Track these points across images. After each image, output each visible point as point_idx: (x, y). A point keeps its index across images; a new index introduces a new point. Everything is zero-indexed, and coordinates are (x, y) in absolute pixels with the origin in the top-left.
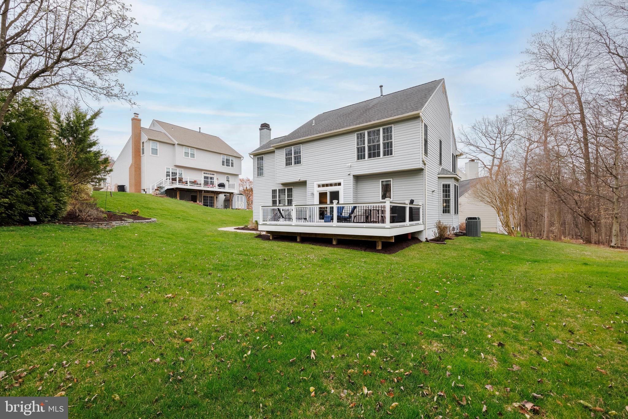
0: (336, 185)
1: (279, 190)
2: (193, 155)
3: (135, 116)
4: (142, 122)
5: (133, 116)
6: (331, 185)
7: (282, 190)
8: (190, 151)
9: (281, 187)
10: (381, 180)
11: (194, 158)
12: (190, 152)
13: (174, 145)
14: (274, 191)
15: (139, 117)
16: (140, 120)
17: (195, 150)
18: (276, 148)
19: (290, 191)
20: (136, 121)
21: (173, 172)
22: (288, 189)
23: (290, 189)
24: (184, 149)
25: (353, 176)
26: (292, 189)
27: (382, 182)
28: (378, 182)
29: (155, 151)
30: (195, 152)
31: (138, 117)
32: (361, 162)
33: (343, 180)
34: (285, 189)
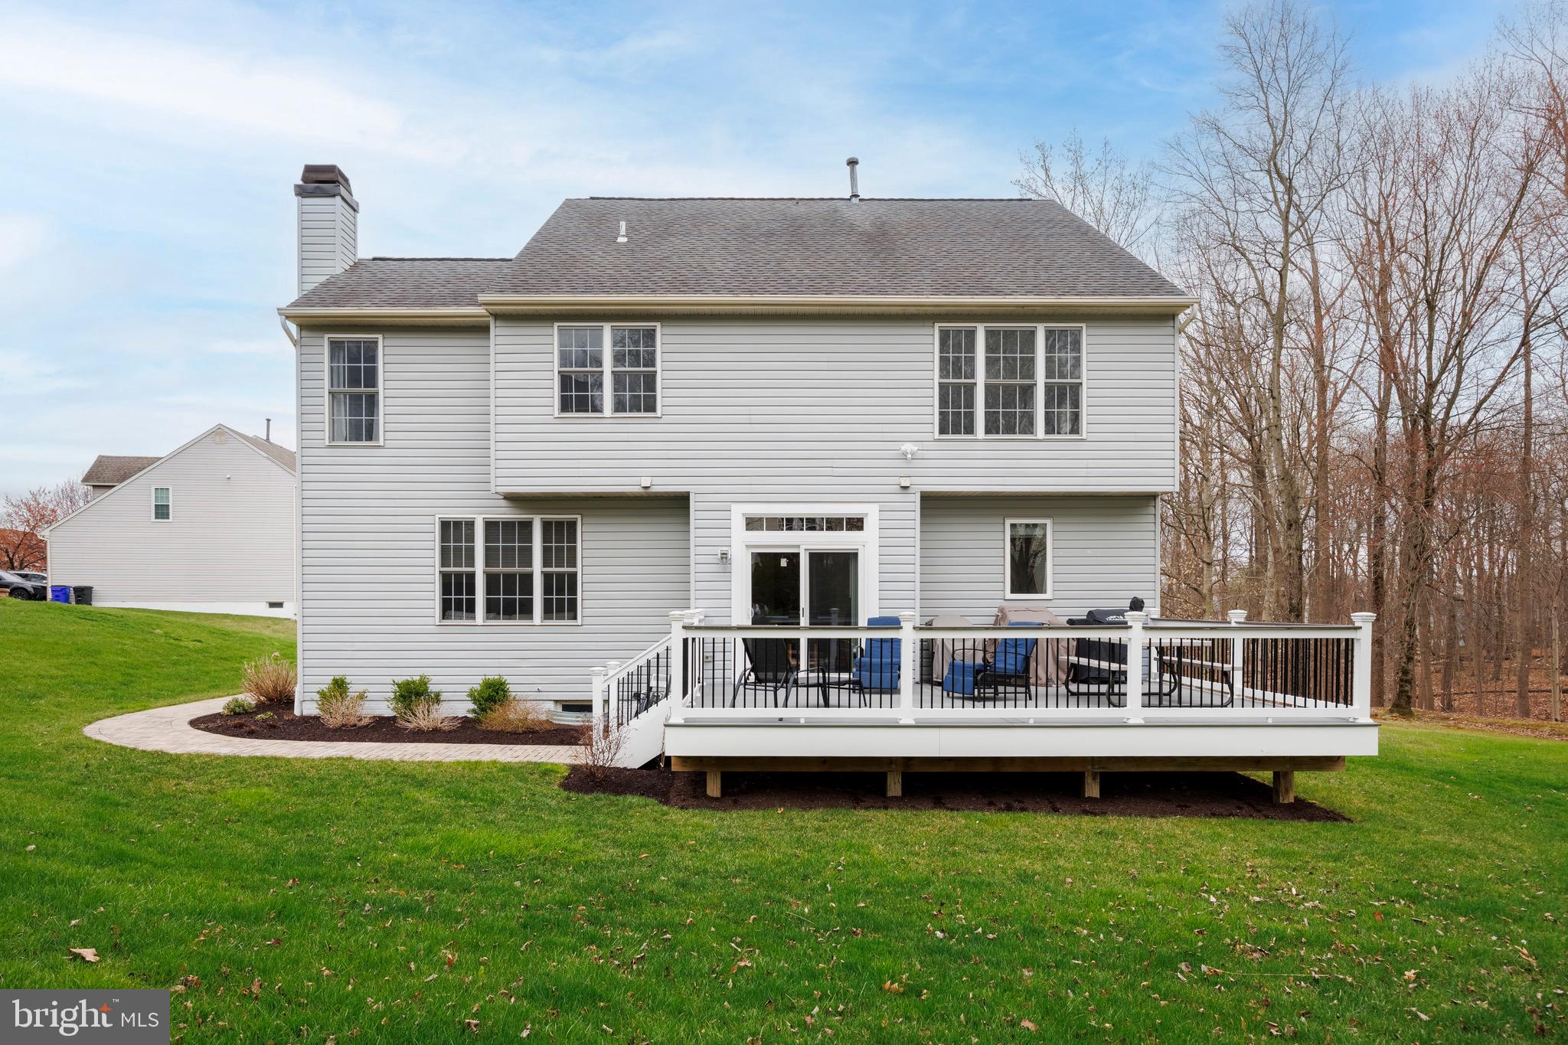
0: (834, 524)
1: (490, 526)
6: (812, 524)
7: (508, 525)
9: (506, 513)
10: (1009, 522)
14: (454, 532)
18: (497, 316)
19: (561, 536)
22: (546, 526)
23: (560, 524)
25: (922, 494)
26: (572, 525)
28: (999, 527)
32: (957, 443)
33: (876, 507)
34: (527, 526)
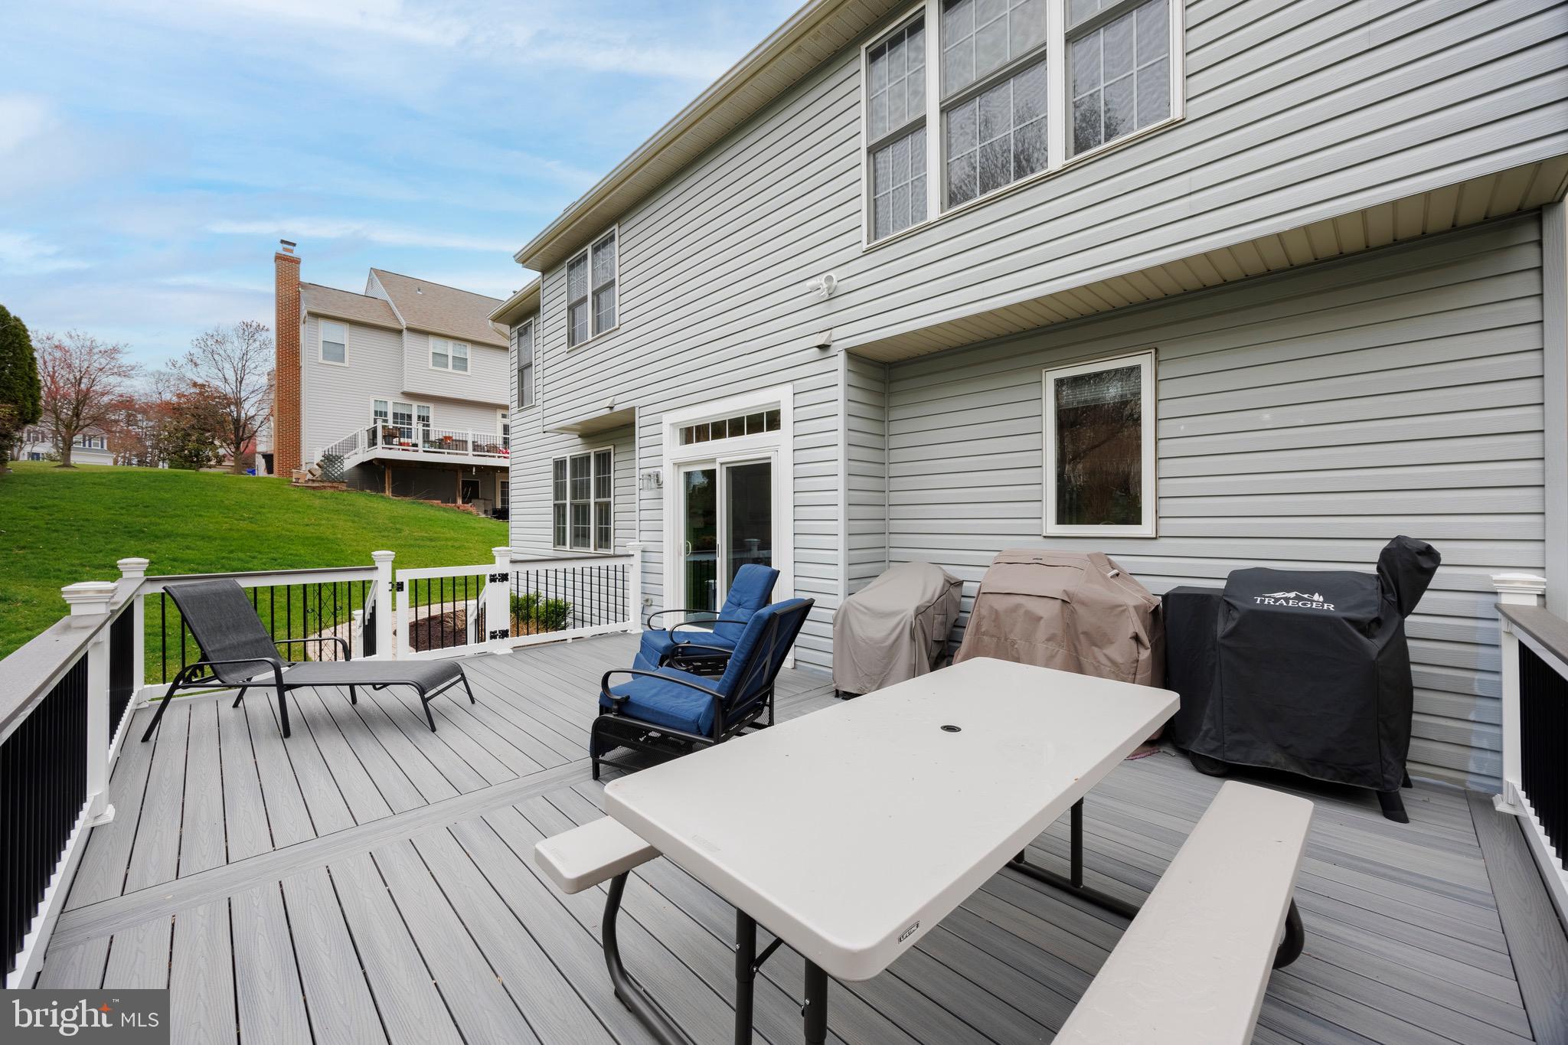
0: (756, 424)
1: (574, 461)
2: (461, 363)
3: (285, 250)
4: (302, 266)
5: (280, 249)
6: (735, 426)
7: (581, 459)
8: (450, 349)
9: (579, 448)
10: (1050, 378)
11: (466, 369)
12: (450, 354)
13: (400, 332)
14: (559, 465)
15: (296, 253)
16: (297, 261)
17: (469, 347)
19: (604, 463)
20: (287, 264)
21: (400, 410)
22: (598, 456)
23: (604, 455)
24: (435, 345)
25: (852, 354)
26: (610, 455)
27: (1060, 383)
28: (1029, 393)
29: (334, 351)
30: (469, 352)
31: (291, 251)
34: (588, 458)
